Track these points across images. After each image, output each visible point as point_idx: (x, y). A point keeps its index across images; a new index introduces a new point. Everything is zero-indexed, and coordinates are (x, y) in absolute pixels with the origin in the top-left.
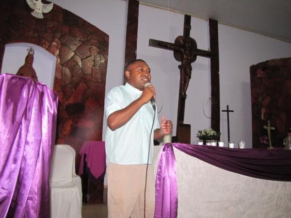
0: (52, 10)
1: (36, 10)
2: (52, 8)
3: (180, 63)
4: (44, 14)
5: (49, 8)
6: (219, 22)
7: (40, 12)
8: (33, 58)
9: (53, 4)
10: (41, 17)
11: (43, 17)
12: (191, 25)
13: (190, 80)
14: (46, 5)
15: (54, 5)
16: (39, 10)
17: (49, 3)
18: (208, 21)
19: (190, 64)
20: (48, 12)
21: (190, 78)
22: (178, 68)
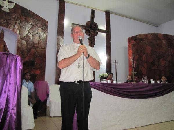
0: (14, 7)
1: (4, 7)
2: (14, 6)
3: (88, 37)
4: (9, 9)
5: (12, 6)
6: (111, 13)
7: (7, 8)
8: (4, 35)
9: (14, 4)
10: (8, 11)
11: (9, 11)
12: (95, 15)
14: (10, 4)
15: (16, 4)
16: (7, 7)
18: (105, 12)
19: (94, 37)
20: (12, 8)
21: (94, 45)
22: (87, 40)
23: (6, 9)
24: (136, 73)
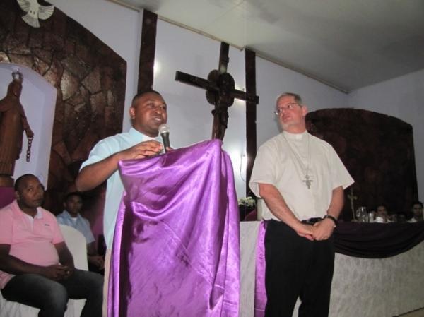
0: (52, 16)
1: (29, 13)
2: (51, 13)
3: (213, 107)
4: (40, 20)
5: (48, 13)
6: (256, 54)
7: (35, 16)
9: (53, 7)
10: (36, 24)
11: (38, 26)
12: (229, 56)
13: (227, 130)
14: (43, 7)
15: (55, 8)
16: (35, 14)
17: (48, 4)
18: (243, 52)
19: (226, 109)
20: (47, 18)
21: (226, 127)
22: (211, 114)
23: (32, 18)
24: (356, 198)
